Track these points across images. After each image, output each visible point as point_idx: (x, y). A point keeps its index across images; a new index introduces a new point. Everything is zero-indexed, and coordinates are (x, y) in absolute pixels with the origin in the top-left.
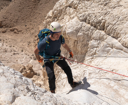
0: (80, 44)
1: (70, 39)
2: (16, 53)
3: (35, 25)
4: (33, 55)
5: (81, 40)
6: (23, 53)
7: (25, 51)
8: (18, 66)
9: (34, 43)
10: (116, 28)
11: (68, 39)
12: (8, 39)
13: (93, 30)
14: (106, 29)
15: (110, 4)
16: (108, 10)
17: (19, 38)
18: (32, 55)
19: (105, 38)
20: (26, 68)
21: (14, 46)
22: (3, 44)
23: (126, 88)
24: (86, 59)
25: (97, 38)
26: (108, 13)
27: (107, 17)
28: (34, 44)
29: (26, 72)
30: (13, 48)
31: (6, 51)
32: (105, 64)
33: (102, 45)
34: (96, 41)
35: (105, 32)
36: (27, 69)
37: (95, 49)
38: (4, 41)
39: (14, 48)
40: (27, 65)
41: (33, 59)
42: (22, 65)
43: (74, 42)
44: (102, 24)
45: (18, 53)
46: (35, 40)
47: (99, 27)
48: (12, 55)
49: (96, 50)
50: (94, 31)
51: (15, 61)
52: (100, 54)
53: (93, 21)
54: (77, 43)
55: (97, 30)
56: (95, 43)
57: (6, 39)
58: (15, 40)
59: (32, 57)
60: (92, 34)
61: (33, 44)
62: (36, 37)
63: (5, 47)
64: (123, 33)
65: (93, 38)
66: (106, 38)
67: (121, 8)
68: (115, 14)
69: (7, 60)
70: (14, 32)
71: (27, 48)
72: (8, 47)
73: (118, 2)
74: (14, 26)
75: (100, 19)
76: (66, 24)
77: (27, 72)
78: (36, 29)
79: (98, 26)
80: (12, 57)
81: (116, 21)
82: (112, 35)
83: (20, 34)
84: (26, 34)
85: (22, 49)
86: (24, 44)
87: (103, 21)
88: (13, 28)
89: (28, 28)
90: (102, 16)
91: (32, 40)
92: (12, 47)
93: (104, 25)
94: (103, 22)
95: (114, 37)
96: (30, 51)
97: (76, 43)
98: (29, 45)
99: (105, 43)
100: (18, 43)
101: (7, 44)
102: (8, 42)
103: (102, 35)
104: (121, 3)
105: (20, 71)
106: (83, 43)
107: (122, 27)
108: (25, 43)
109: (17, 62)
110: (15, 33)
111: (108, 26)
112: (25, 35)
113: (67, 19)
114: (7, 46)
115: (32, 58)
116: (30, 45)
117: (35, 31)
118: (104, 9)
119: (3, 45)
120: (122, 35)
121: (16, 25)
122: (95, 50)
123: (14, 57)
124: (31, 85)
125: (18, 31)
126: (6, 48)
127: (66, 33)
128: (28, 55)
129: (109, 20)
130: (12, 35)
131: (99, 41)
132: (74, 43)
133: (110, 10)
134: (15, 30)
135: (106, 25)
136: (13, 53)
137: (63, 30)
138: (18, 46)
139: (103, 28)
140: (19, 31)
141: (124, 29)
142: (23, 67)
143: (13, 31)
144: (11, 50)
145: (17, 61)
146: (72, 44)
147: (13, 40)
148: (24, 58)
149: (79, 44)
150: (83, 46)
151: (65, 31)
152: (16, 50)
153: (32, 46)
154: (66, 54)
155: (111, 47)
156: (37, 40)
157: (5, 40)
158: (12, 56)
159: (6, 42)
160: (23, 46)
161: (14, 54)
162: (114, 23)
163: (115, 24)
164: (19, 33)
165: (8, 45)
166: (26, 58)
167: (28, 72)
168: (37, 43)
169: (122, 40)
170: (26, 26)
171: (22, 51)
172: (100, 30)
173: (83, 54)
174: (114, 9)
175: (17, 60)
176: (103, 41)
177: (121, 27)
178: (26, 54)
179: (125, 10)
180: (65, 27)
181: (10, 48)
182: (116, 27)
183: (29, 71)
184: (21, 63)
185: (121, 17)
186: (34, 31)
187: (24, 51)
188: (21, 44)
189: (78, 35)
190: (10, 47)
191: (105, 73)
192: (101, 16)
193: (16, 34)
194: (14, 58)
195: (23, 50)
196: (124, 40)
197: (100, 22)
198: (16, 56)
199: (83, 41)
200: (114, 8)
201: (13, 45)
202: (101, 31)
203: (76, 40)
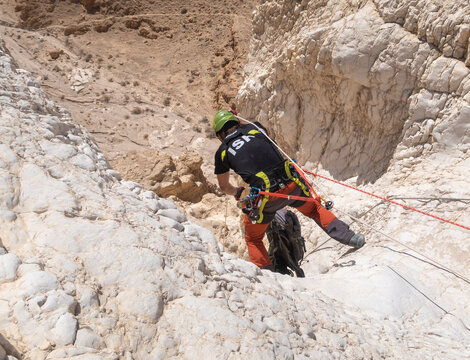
0: (377, 101)
1: (343, 80)
2: (143, 107)
3: (217, 12)
4: (205, 120)
5: (384, 87)
6: (170, 109)
7: (178, 105)
8: (149, 159)
9: (213, 75)
11: (338, 81)
12: (118, 56)
13: (425, 55)
17: (157, 53)
18: (201, 118)
19: (465, 87)
20: (179, 165)
21: (136, 84)
22: (98, 72)
24: (396, 155)
25: (439, 85)
28: (210, 78)
29: (176, 178)
30: (133, 90)
31: (107, 100)
32: (463, 177)
33: (456, 111)
34: (436, 94)
35: (468, 66)
36: (182, 171)
37: (430, 122)
38: (100, 60)
39: (139, 92)
40: (183, 155)
41: (204, 134)
42: (163, 153)
43: (357, 90)
44: (459, 36)
45: (151, 108)
46: (215, 67)
47: (447, 48)
48: (130, 114)
49: (433, 126)
50: (430, 58)
51: (140, 139)
52: (446, 141)
53: (427, 23)
54: (370, 97)
55: (442, 58)
56: (430, 102)
57: (111, 57)
58: (143, 62)
59: (203, 127)
60: (421, 69)
61: (206, 79)
62: (218, 55)
63: (103, 83)
65: (426, 86)
69: (109, 131)
70: (138, 31)
71: (185, 91)
72: (115, 86)
74: (140, 8)
75: (455, 21)
77: (180, 182)
78: (222, 27)
79: (444, 42)
80: (127, 122)
83: (162, 40)
84: (185, 40)
85: (166, 96)
86: (174, 78)
87: (463, 26)
88: (136, 16)
89: (191, 21)
90: (460, 9)
91: (206, 65)
92: (132, 85)
93: (467, 43)
94: (464, 30)
96: (194, 103)
97: (363, 97)
98: (191, 81)
99: (465, 104)
100: (153, 73)
101: (111, 76)
102: (117, 66)
103: (456, 74)
105: (153, 174)
106: (389, 97)
108: (177, 75)
109: (145, 142)
110: (144, 34)
112: (178, 45)
113: (338, 7)
114: (111, 81)
115: (203, 130)
116: (196, 82)
117: (218, 33)
119: (96, 76)
121: (150, 5)
122: (428, 127)
123: (134, 123)
124: (212, 254)
125: (154, 29)
126: (109, 90)
127: (331, 59)
128: (188, 120)
130: (130, 43)
131: (444, 97)
132: (356, 95)
134: (143, 24)
136: (131, 107)
137: (322, 48)
138: (151, 84)
139: (461, 50)
140: (160, 29)
142: (167, 162)
143: (136, 28)
144: (127, 98)
145: (146, 137)
146: (352, 100)
147: (133, 59)
148: (173, 129)
149: (374, 101)
150: (388, 108)
151: (327, 52)
152: (146, 99)
153: (204, 88)
154: (328, 130)
156: (223, 66)
157: (105, 58)
158: (127, 117)
159: (110, 67)
160: (171, 86)
161: (137, 112)
164: (156, 37)
165: (116, 79)
166: (180, 129)
167: (185, 179)
168: (220, 77)
170: (184, 12)
171: (167, 103)
172: (452, 57)
173: (386, 136)
175: (145, 133)
176: (459, 96)
178: (181, 115)
180: (330, 36)
181: (123, 88)
183: (189, 176)
184: (161, 146)
186: (213, 31)
187: (173, 104)
188: (163, 77)
189: (372, 70)
190: (124, 85)
191: (460, 209)
192: (456, 10)
193: (146, 40)
194: (134, 126)
195: (169, 99)
197: (452, 30)
198: (143, 120)
199: (388, 91)
201: (134, 80)
202: (454, 61)
203: (364, 87)
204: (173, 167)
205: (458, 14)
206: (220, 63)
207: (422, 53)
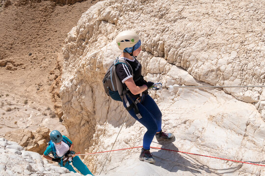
2: (12, 107)
3: (48, 53)
4: (49, 109)
6: (28, 106)
7: (32, 103)
8: (19, 135)
9: (50, 85)
10: (182, 53)
13: (146, 57)
14: (167, 55)
15: (168, 16)
16: (166, 25)
17: (17, 78)
18: (46, 108)
19: (167, 69)
20: (37, 135)
21: (7, 95)
23: (209, 149)
25: (155, 70)
26: (167, 29)
27: (165, 36)
29: (36, 143)
30: (6, 99)
32: (173, 112)
33: (165, 81)
34: (155, 75)
35: (166, 60)
36: (39, 138)
39: (9, 99)
40: (38, 129)
41: (49, 116)
42: (27, 130)
44: (159, 46)
45: (17, 107)
46: (50, 80)
47: (155, 53)
48: (5, 112)
50: (149, 58)
51: (12, 124)
52: (163, 96)
53: (144, 43)
55: (154, 58)
56: (153, 79)
58: (10, 83)
59: (48, 112)
60: (146, 64)
61: (46, 87)
62: (51, 74)
64: (193, 60)
65: (149, 72)
66: (170, 69)
67: (184, 21)
68: (176, 31)
70: (6, 67)
71: (35, 95)
73: (180, 12)
74: (6, 56)
75: (156, 40)
76: (102, 49)
77: (38, 145)
78: (52, 59)
79: (154, 50)
80: (4, 117)
81: (180, 42)
82: (177, 63)
83: (20, 70)
84: (33, 69)
85: (25, 99)
86: (29, 89)
87: (160, 42)
88: (3, 60)
89: (34, 59)
90: (158, 35)
91: (45, 80)
92: (5, 96)
93: (164, 49)
94: (161, 44)
95: (180, 67)
96: (42, 101)
98: (38, 90)
99: (168, 77)
100: (16, 88)
103: (162, 64)
104: (184, 14)
105: (22, 143)
107: (190, 50)
108: (30, 87)
109: (15, 126)
110: (9, 69)
111: (169, 51)
112: (29, 72)
113: (102, 41)
115: (48, 114)
116: (41, 89)
117: (50, 63)
118: (160, 23)
120: (191, 62)
121: (11, 54)
123: (8, 116)
125: (15, 66)
127: (102, 65)
128: (39, 110)
129: (169, 41)
130: (2, 74)
131: (158, 75)
133: (169, 25)
134: (8, 63)
135: (165, 49)
136: (6, 108)
137: (97, 61)
138: (16, 94)
139: (162, 53)
140: (18, 65)
141: (193, 53)
142: (29, 135)
143: (5, 66)
144: (3, 103)
145: (16, 123)
147: (4, 82)
148: (31, 116)
151: (100, 62)
152: (13, 102)
153: (46, 92)
154: (108, 100)
155: (179, 83)
156: (55, 79)
158: (4, 114)
160: (27, 94)
161: (9, 110)
162: (177, 44)
163: (179, 46)
164: (16, 69)
166: (35, 116)
167: (41, 142)
168: (54, 85)
169: (193, 71)
170: (30, 54)
171: (26, 103)
172: (158, 56)
174: (175, 23)
175: (15, 121)
176: (165, 74)
177: (188, 50)
178: (34, 108)
179: (190, 24)
180: (101, 54)
182: (181, 51)
183: (43, 140)
184: (25, 126)
185: (186, 35)
186: (47, 62)
187: (29, 103)
188: (22, 89)
190: (0, 97)
192: (156, 35)
193: (10, 71)
194: (8, 118)
195: (27, 100)
196: (196, 70)
197: (156, 45)
198: (13, 114)
200: (175, 21)
201: (6, 93)
202: (160, 58)
204: (33, 137)
205: (157, 37)
206: (53, 78)
207: (144, 57)
